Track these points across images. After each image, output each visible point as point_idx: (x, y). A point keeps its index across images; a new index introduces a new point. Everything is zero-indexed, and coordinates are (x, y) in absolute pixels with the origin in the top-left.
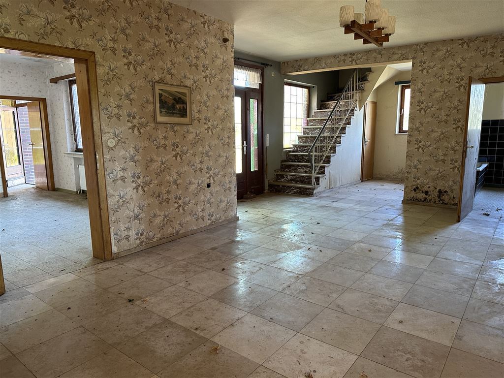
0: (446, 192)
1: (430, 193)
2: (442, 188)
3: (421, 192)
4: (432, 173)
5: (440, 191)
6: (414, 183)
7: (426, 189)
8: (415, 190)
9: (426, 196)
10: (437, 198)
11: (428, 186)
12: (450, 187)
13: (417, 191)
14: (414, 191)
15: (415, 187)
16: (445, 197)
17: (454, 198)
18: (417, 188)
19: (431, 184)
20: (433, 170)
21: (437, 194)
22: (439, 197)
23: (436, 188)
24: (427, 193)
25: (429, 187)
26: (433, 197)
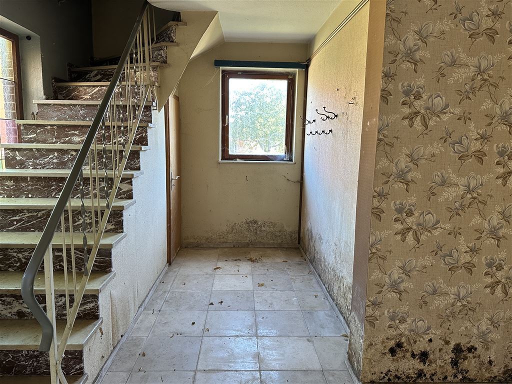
0: (471, 349)
1: (431, 356)
2: (463, 342)
3: (409, 355)
4: (439, 303)
5: (458, 349)
6: (392, 332)
7: (421, 346)
8: (392, 351)
9: (421, 366)
10: (449, 367)
11: (427, 338)
12: (483, 336)
13: (400, 354)
14: (389, 356)
15: (392, 343)
16: (470, 363)
17: (490, 362)
18: (399, 345)
19: (436, 333)
20: (441, 294)
21: (449, 357)
22: (455, 363)
23: (447, 343)
24: (424, 356)
25: (430, 341)
26: (441, 367)
